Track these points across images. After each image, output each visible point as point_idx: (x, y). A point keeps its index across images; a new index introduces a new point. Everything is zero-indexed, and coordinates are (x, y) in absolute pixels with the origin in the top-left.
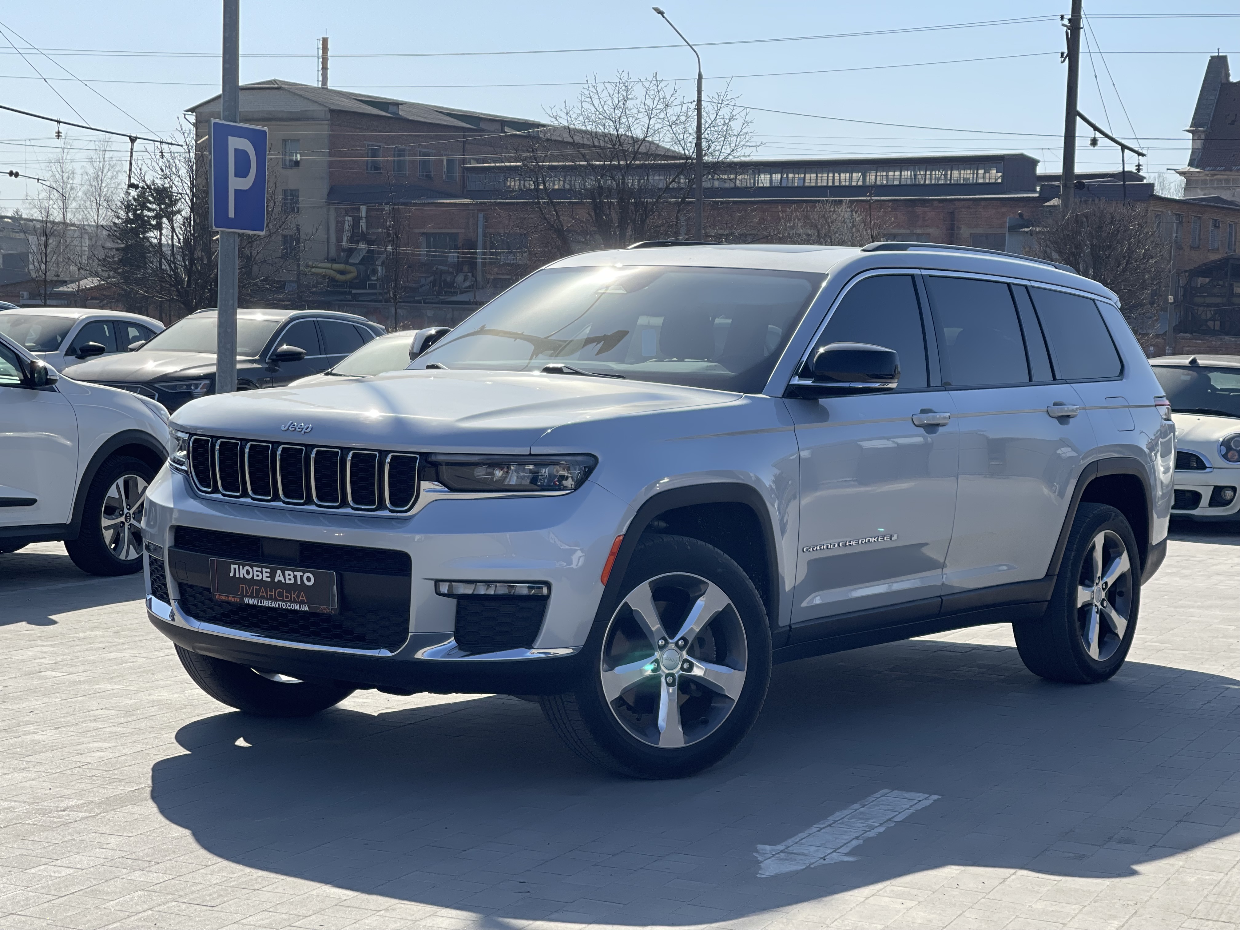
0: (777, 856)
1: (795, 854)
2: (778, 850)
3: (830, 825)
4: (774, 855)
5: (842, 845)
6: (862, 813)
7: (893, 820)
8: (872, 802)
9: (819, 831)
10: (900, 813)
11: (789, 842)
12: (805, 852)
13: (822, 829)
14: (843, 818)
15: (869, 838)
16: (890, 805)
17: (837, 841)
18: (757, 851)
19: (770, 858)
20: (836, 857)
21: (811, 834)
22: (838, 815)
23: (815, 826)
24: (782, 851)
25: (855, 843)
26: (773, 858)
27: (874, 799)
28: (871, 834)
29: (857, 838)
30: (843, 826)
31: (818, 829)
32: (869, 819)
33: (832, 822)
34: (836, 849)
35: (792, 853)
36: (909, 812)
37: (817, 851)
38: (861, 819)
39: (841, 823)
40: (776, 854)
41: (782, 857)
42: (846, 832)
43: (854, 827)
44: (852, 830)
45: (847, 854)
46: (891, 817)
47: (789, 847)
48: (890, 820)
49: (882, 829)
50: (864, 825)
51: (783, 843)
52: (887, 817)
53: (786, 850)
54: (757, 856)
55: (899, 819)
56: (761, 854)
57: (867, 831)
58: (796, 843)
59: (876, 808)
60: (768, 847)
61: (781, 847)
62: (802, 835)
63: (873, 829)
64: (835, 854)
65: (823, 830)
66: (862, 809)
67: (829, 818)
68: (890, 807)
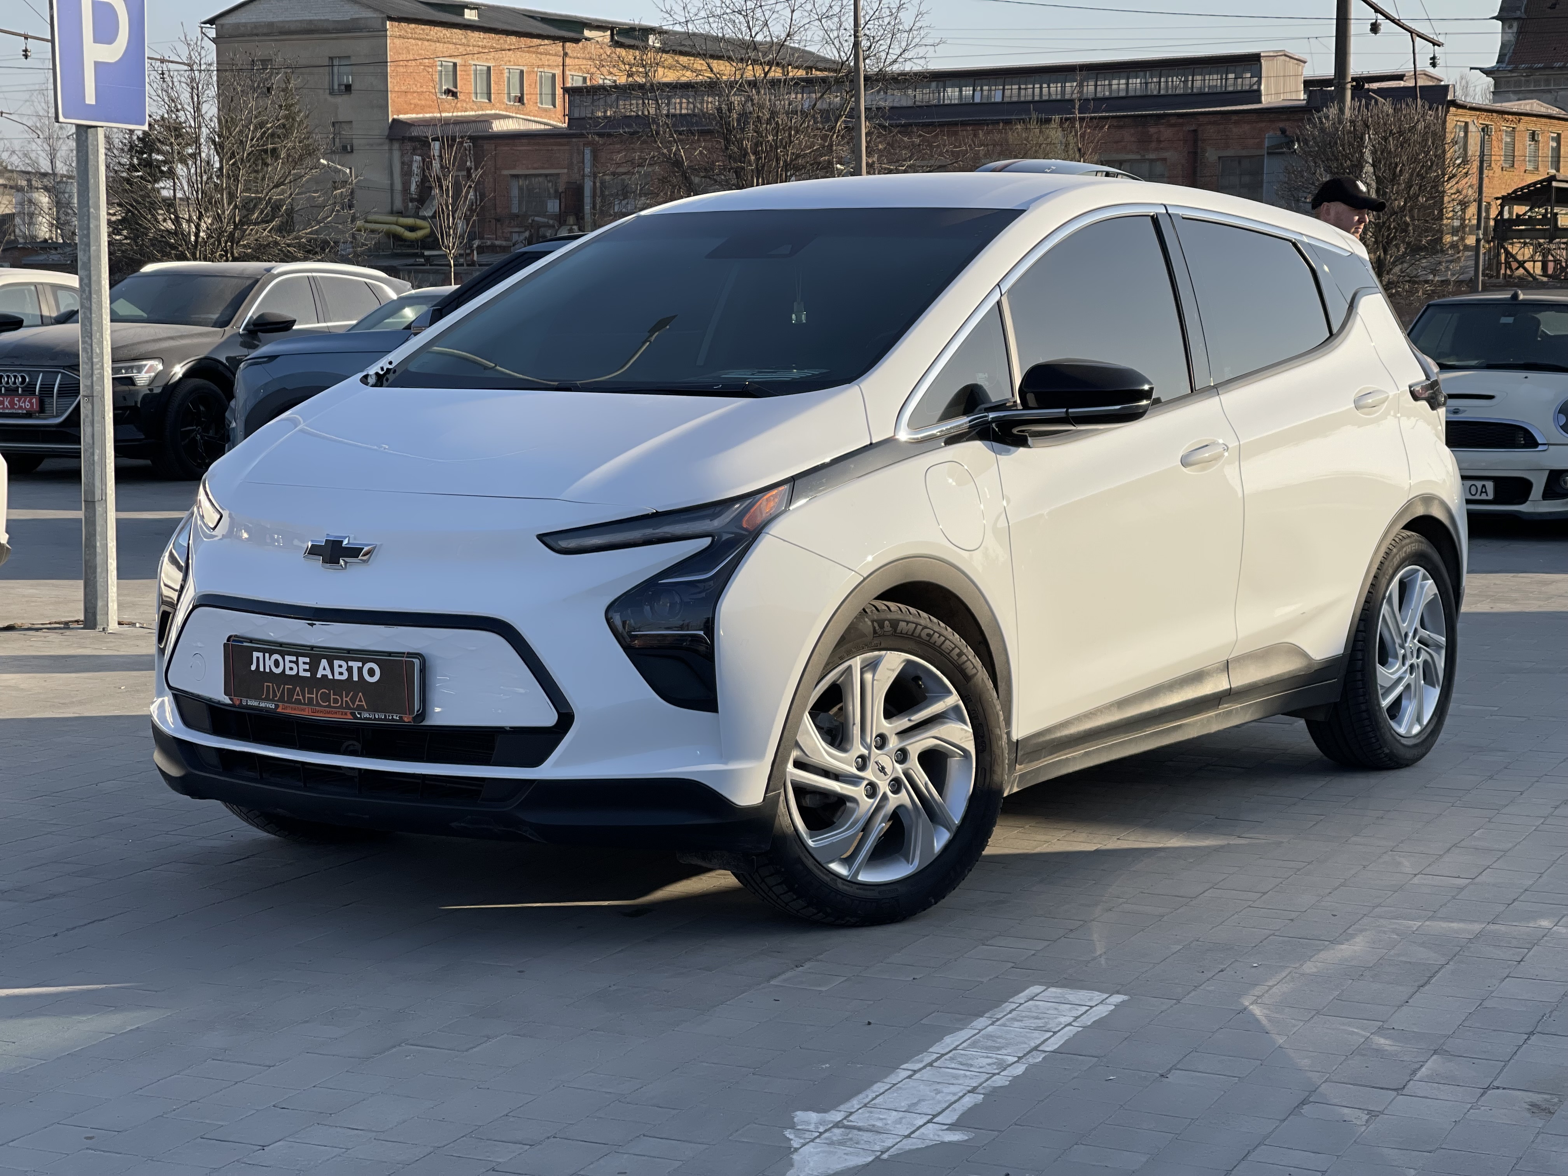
0: (827, 1135)
1: (859, 1129)
2: (832, 1122)
3: (931, 1064)
4: (821, 1134)
5: (945, 1105)
6: (989, 1037)
7: (1040, 1048)
8: (1010, 1012)
9: (910, 1077)
10: (1055, 1033)
11: (855, 1103)
12: (879, 1124)
13: (915, 1072)
14: (955, 1049)
15: (995, 1089)
16: (1040, 1019)
17: (938, 1097)
18: (793, 1127)
19: (813, 1140)
20: (933, 1134)
21: (895, 1085)
22: (950, 1041)
23: (904, 1066)
24: (837, 1125)
25: (969, 1101)
26: (818, 1140)
27: (1014, 1006)
28: (1000, 1081)
29: (973, 1091)
30: (953, 1065)
31: (910, 1073)
32: (999, 1049)
33: (936, 1056)
34: (935, 1116)
35: (854, 1128)
36: (1070, 1031)
37: (899, 1121)
38: (987, 1048)
39: (952, 1059)
40: (826, 1131)
41: (835, 1138)
42: (956, 1077)
43: (971, 1065)
44: (968, 1073)
45: (953, 1127)
46: (1038, 1042)
47: (851, 1113)
48: (1036, 1048)
49: (1019, 1069)
50: (989, 1061)
51: (842, 1107)
52: (1033, 1045)
53: (845, 1122)
54: (791, 1137)
55: (1053, 1045)
56: (799, 1132)
57: (994, 1074)
58: (865, 1106)
59: (1016, 1024)
60: (813, 1116)
61: (836, 1116)
62: (879, 1087)
63: (1005, 1069)
64: (930, 1125)
65: (917, 1076)
66: (990, 1028)
67: (930, 1050)
68: (1040, 1023)
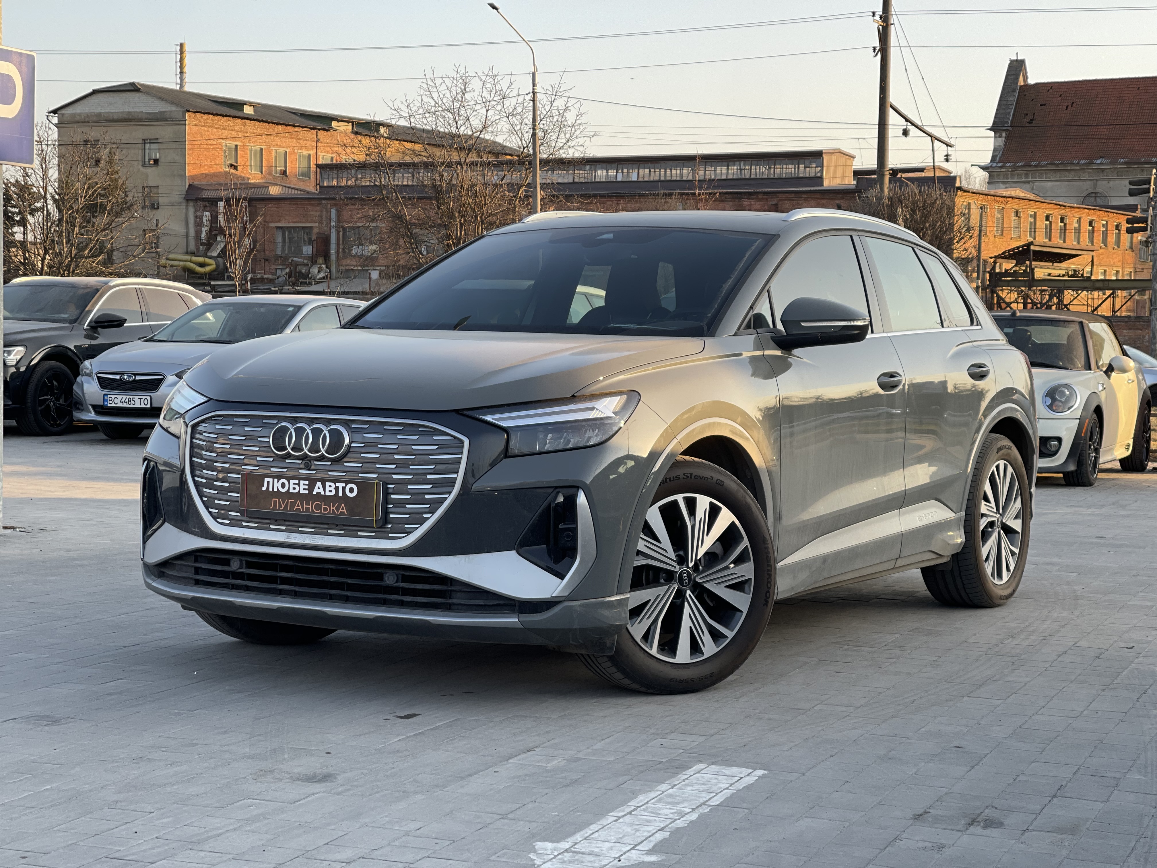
0: (560, 857)
1: (583, 853)
2: (563, 849)
3: (630, 813)
4: (556, 856)
5: (643, 838)
6: (670, 796)
7: (707, 803)
8: (684, 780)
9: (616, 821)
10: (717, 794)
11: (578, 837)
12: (597, 850)
13: (619, 818)
14: (647, 803)
15: (678, 829)
16: (706, 785)
17: (638, 834)
18: (535, 851)
19: (550, 860)
20: (635, 856)
21: (605, 826)
22: (641, 799)
23: (611, 814)
24: (566, 851)
25: (659, 836)
26: (554, 860)
27: (686, 777)
28: (680, 824)
29: (662, 829)
30: (646, 814)
31: (616, 818)
32: (678, 803)
33: (633, 808)
34: (636, 846)
35: (579, 852)
36: (728, 793)
37: (611, 848)
38: (669, 803)
39: (644, 810)
40: (559, 855)
41: (565, 859)
42: (649, 821)
43: (659, 814)
44: (657, 819)
45: (650, 852)
46: (705, 800)
47: (576, 844)
48: (704, 804)
49: (694, 816)
50: (672, 811)
51: (568, 840)
52: (702, 800)
53: (572, 849)
54: (534, 858)
55: (716, 801)
56: (539, 855)
57: (675, 820)
58: (586, 839)
59: (690, 788)
60: (549, 845)
61: (564, 845)
62: (594, 827)
63: (683, 817)
64: (633, 851)
65: (621, 820)
66: (670, 791)
67: (629, 804)
68: (705, 787)
